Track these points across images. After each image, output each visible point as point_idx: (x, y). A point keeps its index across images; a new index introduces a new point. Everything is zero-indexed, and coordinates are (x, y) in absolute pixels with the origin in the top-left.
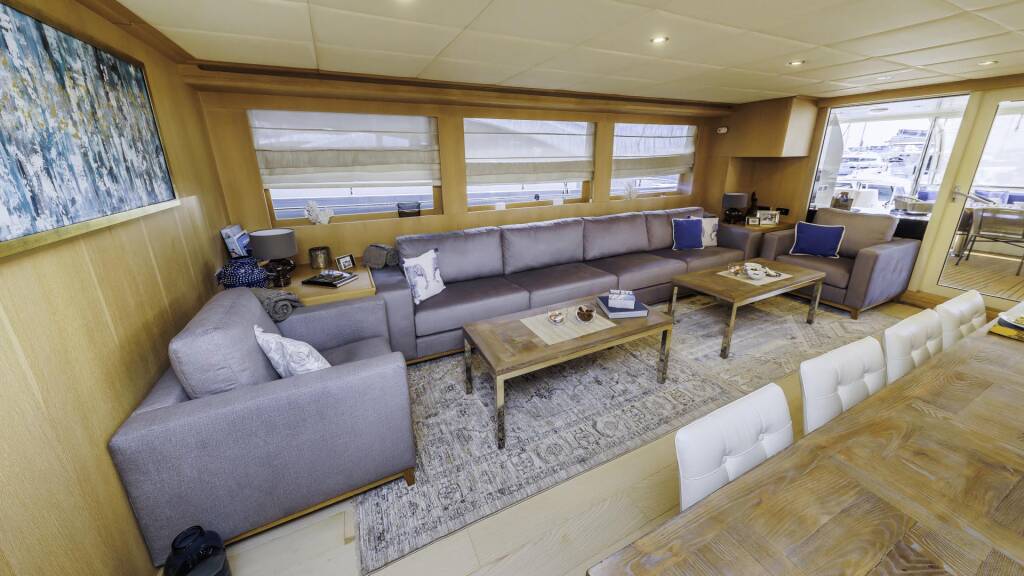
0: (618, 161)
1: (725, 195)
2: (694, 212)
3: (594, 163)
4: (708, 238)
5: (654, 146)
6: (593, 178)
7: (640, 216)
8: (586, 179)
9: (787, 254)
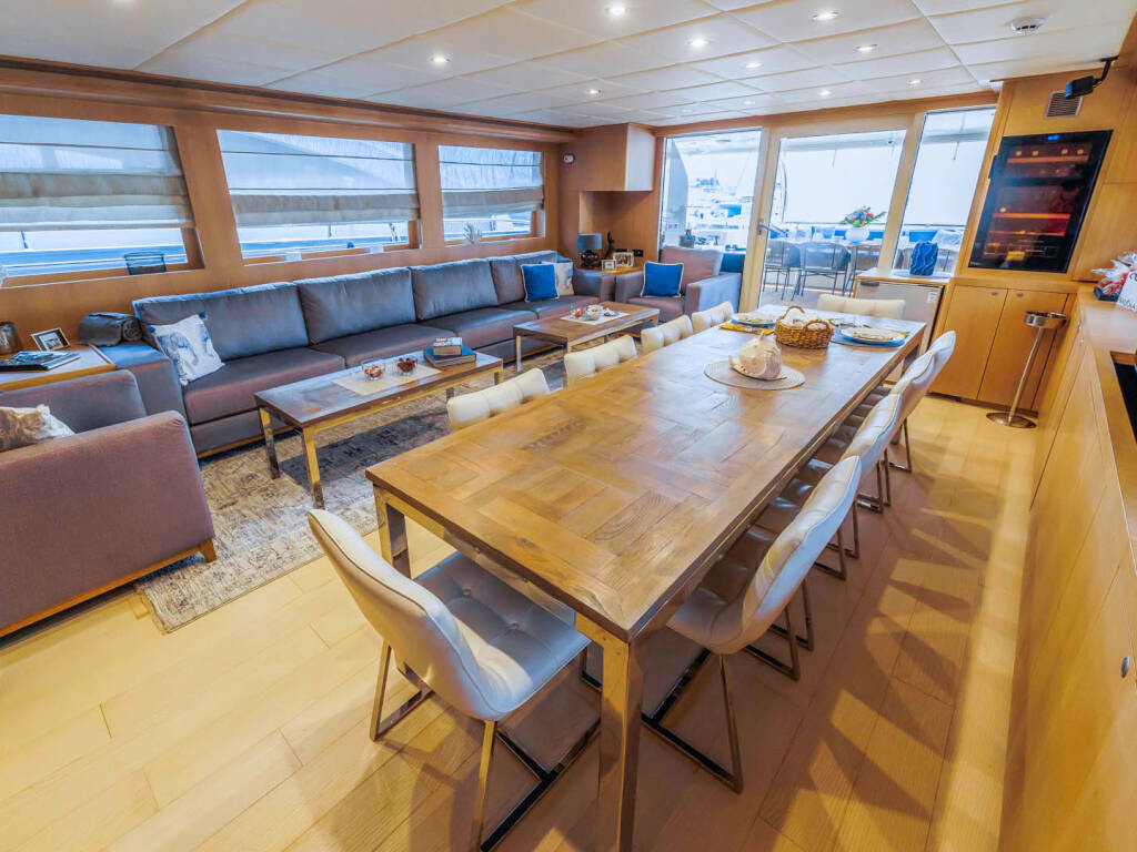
0: (451, 196)
1: (581, 237)
2: (547, 257)
3: (417, 197)
4: (563, 286)
5: (494, 178)
6: (419, 217)
7: (482, 262)
8: (411, 219)
9: (639, 297)
